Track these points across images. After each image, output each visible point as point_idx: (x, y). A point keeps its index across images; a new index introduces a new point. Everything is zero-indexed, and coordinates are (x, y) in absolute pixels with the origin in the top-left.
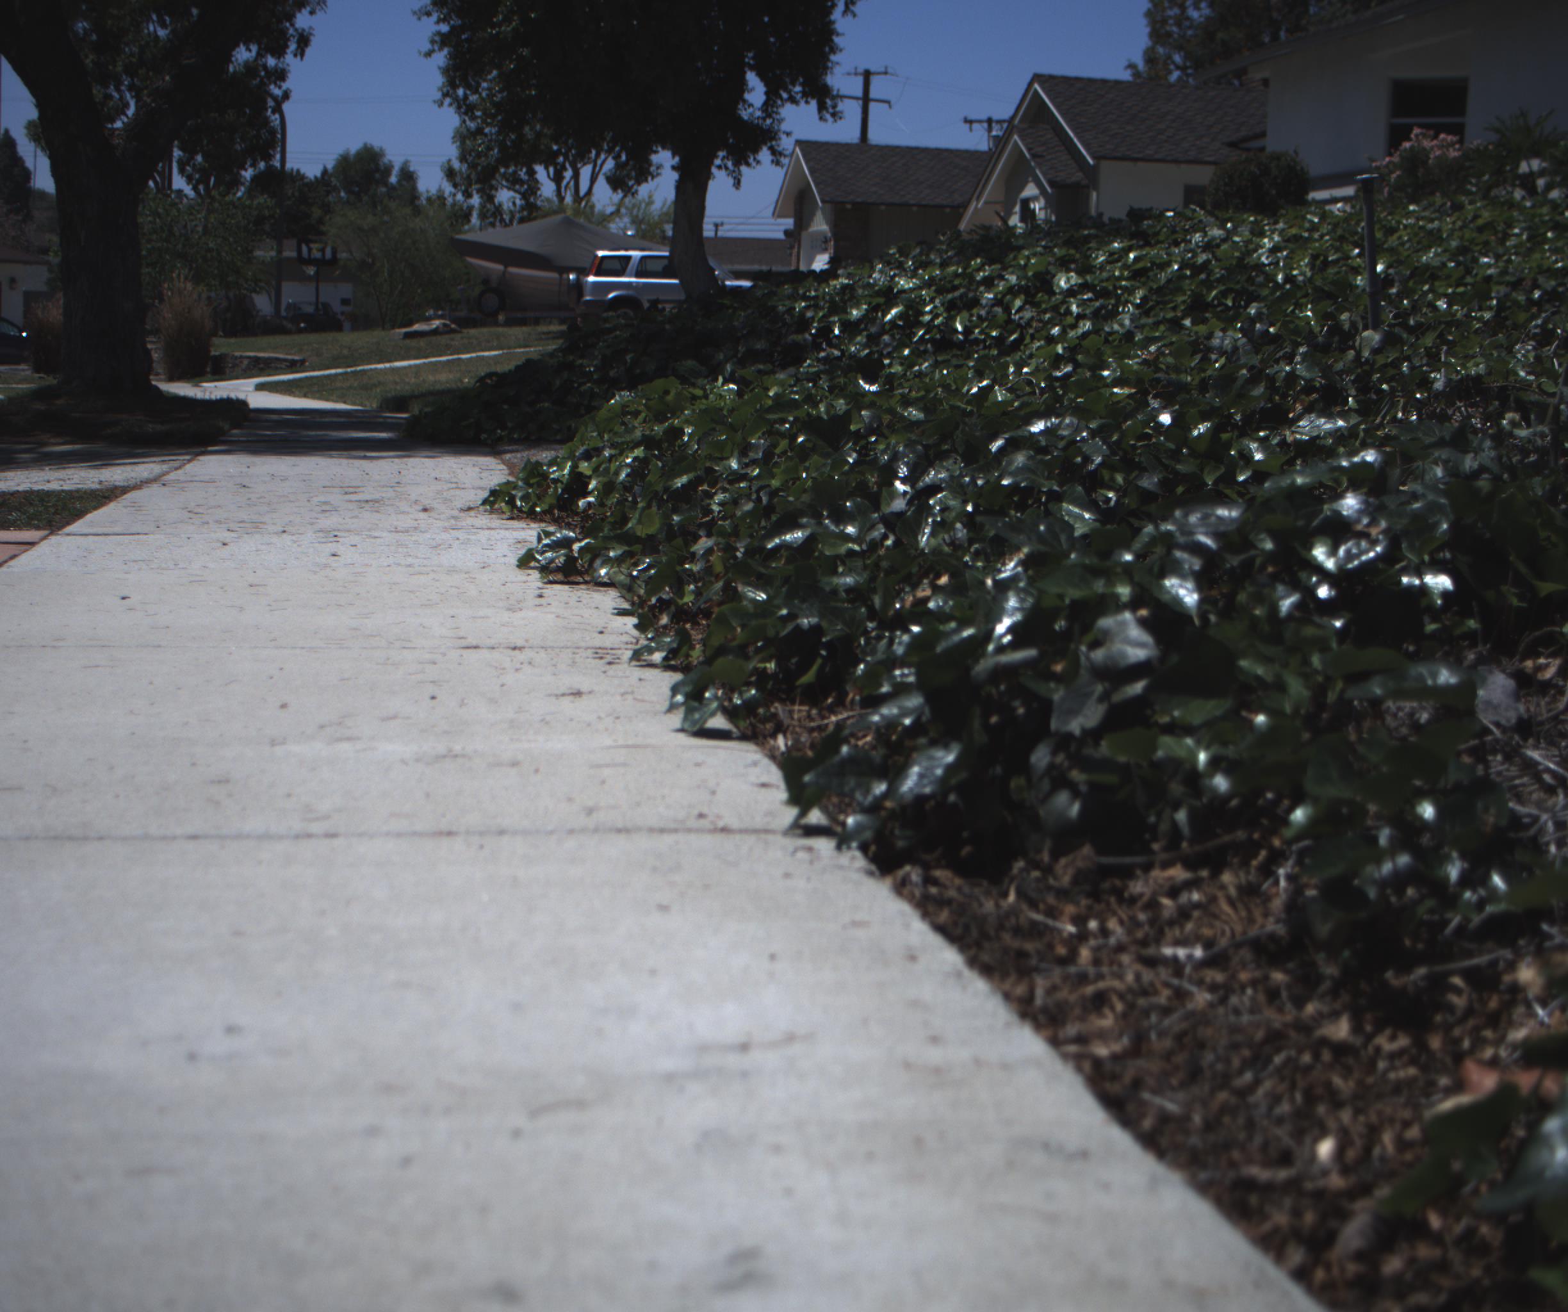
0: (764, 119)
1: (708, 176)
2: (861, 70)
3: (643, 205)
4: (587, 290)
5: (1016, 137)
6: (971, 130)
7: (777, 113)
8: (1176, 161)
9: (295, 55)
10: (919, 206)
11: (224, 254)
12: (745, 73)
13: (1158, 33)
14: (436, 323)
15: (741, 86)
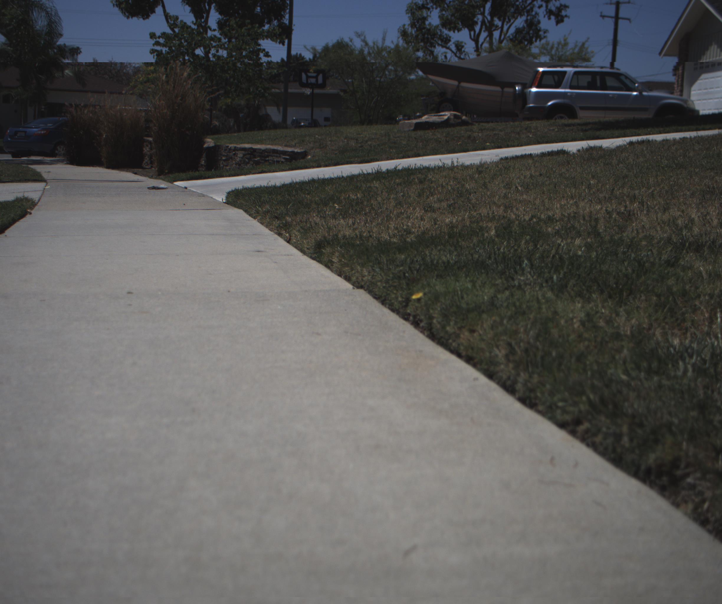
2: (614, 2)
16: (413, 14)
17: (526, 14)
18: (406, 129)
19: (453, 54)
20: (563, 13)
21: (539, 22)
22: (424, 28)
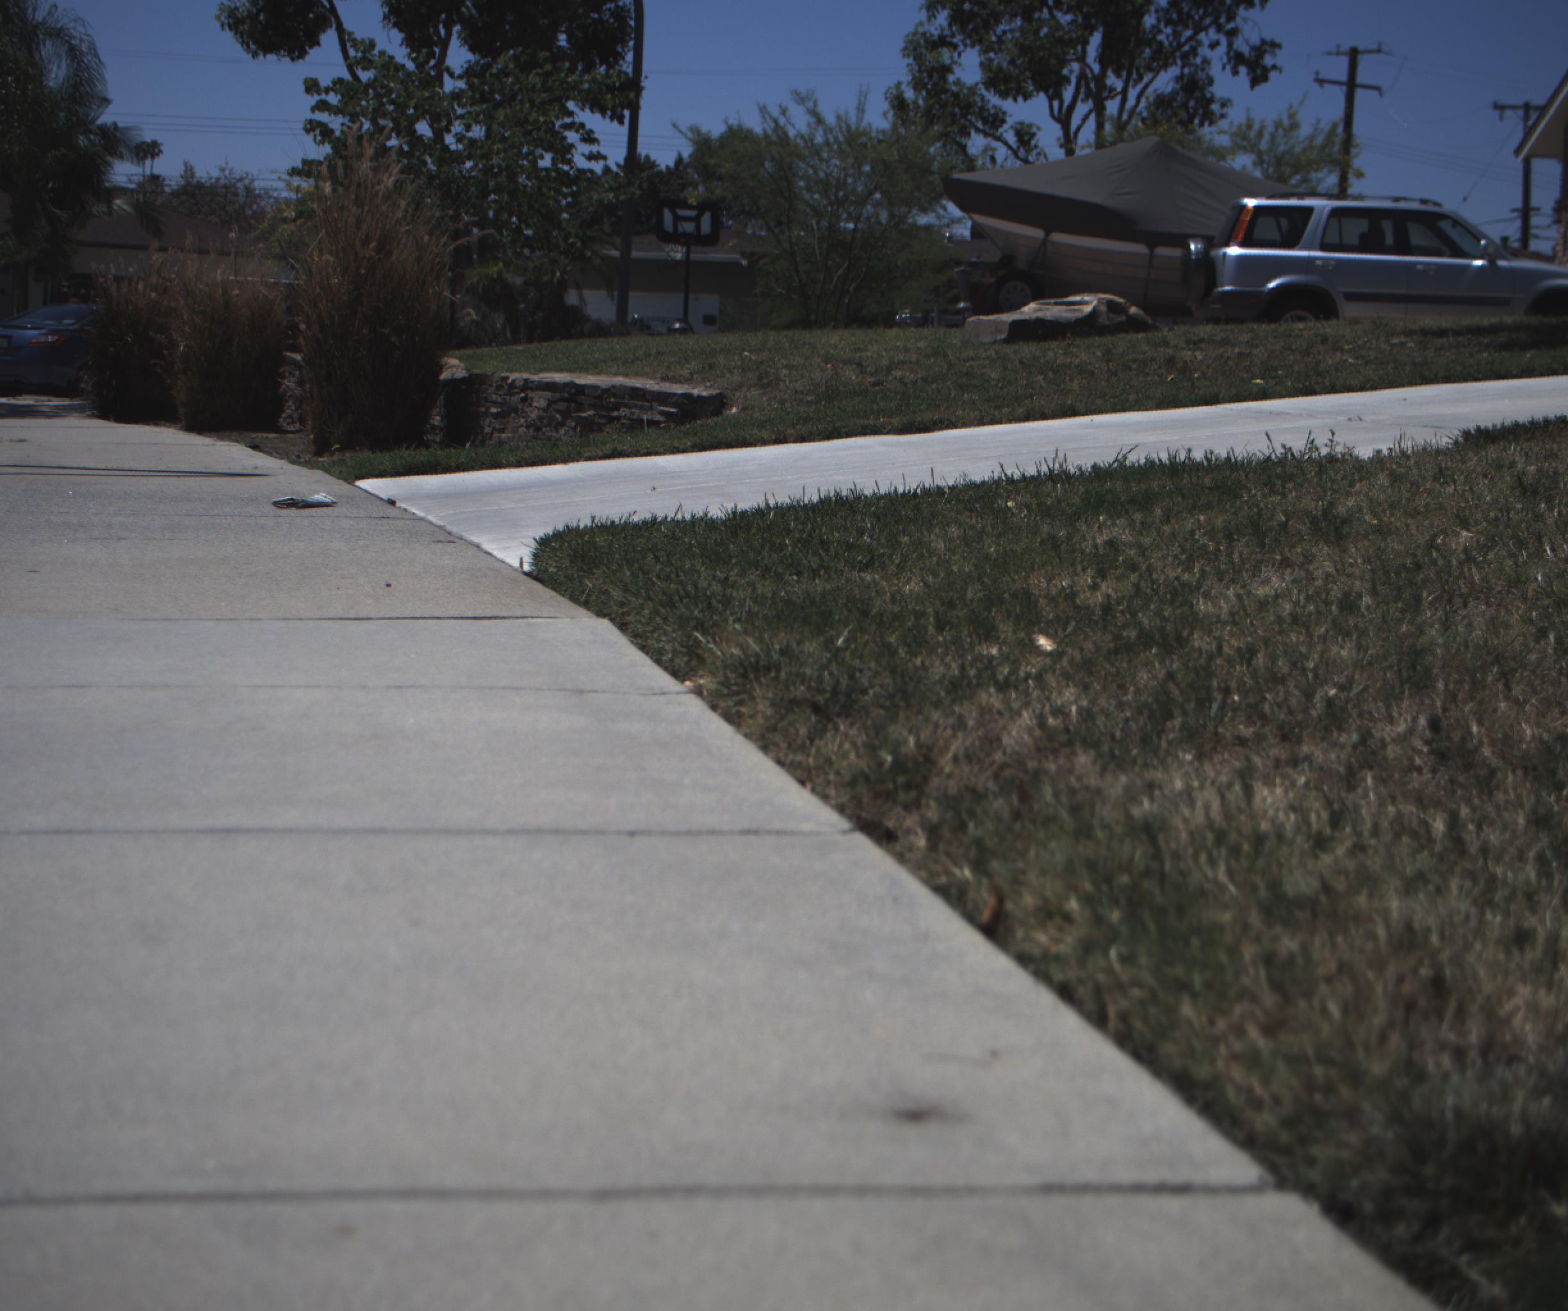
4: (1227, 271)
14: (1088, 303)
16: (918, 58)
17: (1179, 62)
18: (987, 339)
19: (1009, 152)
20: (1268, 60)
21: (1211, 81)
22: (946, 91)
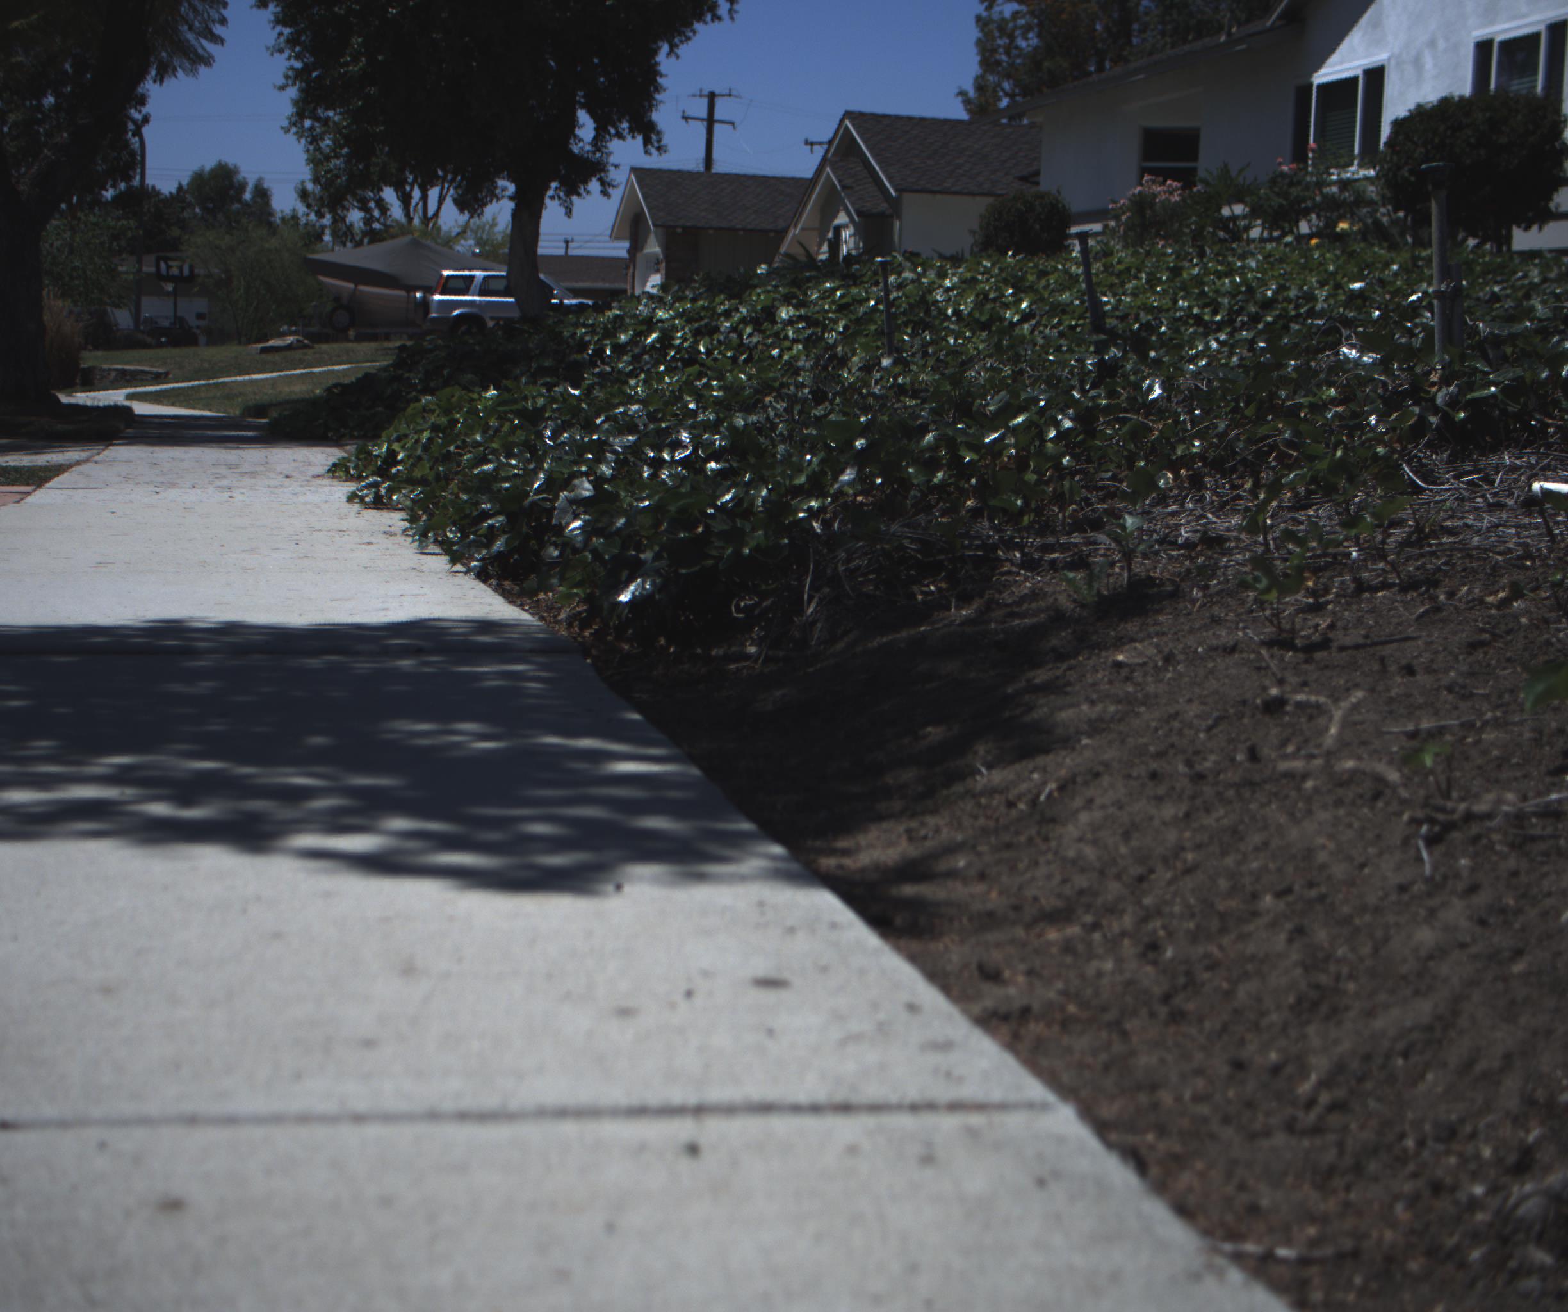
0: (594, 153)
1: (541, 205)
2: (706, 92)
3: (487, 227)
4: (433, 307)
5: (828, 169)
6: (812, 151)
7: (606, 147)
8: (972, 194)
9: (155, 81)
10: (744, 230)
11: (89, 273)
12: (575, 111)
13: (988, 62)
14: (290, 339)
15: (573, 123)
